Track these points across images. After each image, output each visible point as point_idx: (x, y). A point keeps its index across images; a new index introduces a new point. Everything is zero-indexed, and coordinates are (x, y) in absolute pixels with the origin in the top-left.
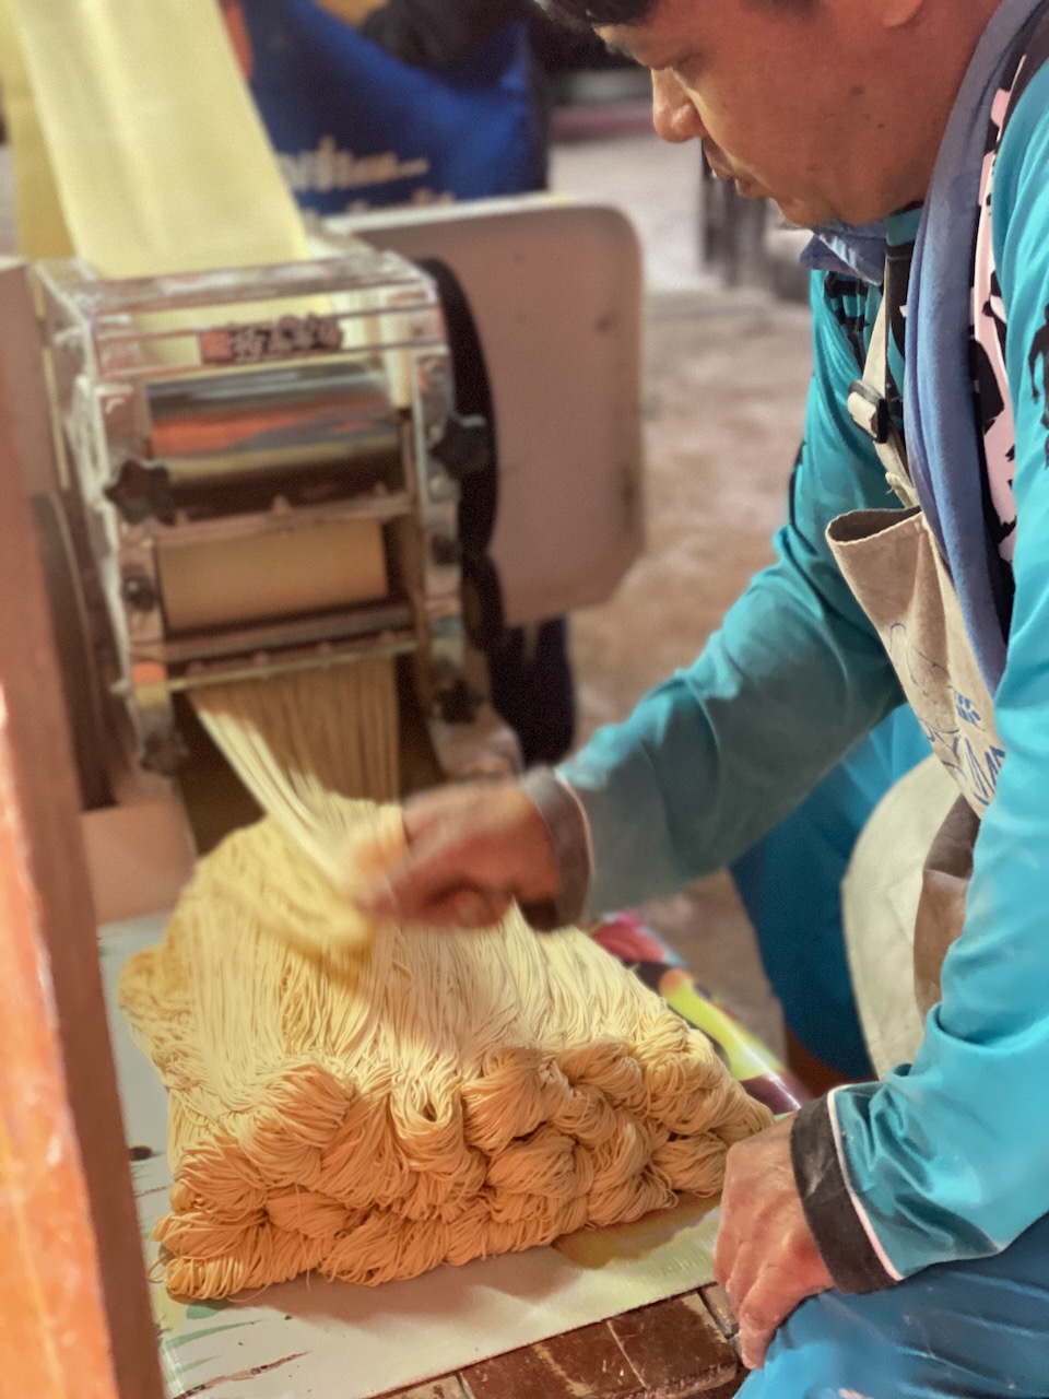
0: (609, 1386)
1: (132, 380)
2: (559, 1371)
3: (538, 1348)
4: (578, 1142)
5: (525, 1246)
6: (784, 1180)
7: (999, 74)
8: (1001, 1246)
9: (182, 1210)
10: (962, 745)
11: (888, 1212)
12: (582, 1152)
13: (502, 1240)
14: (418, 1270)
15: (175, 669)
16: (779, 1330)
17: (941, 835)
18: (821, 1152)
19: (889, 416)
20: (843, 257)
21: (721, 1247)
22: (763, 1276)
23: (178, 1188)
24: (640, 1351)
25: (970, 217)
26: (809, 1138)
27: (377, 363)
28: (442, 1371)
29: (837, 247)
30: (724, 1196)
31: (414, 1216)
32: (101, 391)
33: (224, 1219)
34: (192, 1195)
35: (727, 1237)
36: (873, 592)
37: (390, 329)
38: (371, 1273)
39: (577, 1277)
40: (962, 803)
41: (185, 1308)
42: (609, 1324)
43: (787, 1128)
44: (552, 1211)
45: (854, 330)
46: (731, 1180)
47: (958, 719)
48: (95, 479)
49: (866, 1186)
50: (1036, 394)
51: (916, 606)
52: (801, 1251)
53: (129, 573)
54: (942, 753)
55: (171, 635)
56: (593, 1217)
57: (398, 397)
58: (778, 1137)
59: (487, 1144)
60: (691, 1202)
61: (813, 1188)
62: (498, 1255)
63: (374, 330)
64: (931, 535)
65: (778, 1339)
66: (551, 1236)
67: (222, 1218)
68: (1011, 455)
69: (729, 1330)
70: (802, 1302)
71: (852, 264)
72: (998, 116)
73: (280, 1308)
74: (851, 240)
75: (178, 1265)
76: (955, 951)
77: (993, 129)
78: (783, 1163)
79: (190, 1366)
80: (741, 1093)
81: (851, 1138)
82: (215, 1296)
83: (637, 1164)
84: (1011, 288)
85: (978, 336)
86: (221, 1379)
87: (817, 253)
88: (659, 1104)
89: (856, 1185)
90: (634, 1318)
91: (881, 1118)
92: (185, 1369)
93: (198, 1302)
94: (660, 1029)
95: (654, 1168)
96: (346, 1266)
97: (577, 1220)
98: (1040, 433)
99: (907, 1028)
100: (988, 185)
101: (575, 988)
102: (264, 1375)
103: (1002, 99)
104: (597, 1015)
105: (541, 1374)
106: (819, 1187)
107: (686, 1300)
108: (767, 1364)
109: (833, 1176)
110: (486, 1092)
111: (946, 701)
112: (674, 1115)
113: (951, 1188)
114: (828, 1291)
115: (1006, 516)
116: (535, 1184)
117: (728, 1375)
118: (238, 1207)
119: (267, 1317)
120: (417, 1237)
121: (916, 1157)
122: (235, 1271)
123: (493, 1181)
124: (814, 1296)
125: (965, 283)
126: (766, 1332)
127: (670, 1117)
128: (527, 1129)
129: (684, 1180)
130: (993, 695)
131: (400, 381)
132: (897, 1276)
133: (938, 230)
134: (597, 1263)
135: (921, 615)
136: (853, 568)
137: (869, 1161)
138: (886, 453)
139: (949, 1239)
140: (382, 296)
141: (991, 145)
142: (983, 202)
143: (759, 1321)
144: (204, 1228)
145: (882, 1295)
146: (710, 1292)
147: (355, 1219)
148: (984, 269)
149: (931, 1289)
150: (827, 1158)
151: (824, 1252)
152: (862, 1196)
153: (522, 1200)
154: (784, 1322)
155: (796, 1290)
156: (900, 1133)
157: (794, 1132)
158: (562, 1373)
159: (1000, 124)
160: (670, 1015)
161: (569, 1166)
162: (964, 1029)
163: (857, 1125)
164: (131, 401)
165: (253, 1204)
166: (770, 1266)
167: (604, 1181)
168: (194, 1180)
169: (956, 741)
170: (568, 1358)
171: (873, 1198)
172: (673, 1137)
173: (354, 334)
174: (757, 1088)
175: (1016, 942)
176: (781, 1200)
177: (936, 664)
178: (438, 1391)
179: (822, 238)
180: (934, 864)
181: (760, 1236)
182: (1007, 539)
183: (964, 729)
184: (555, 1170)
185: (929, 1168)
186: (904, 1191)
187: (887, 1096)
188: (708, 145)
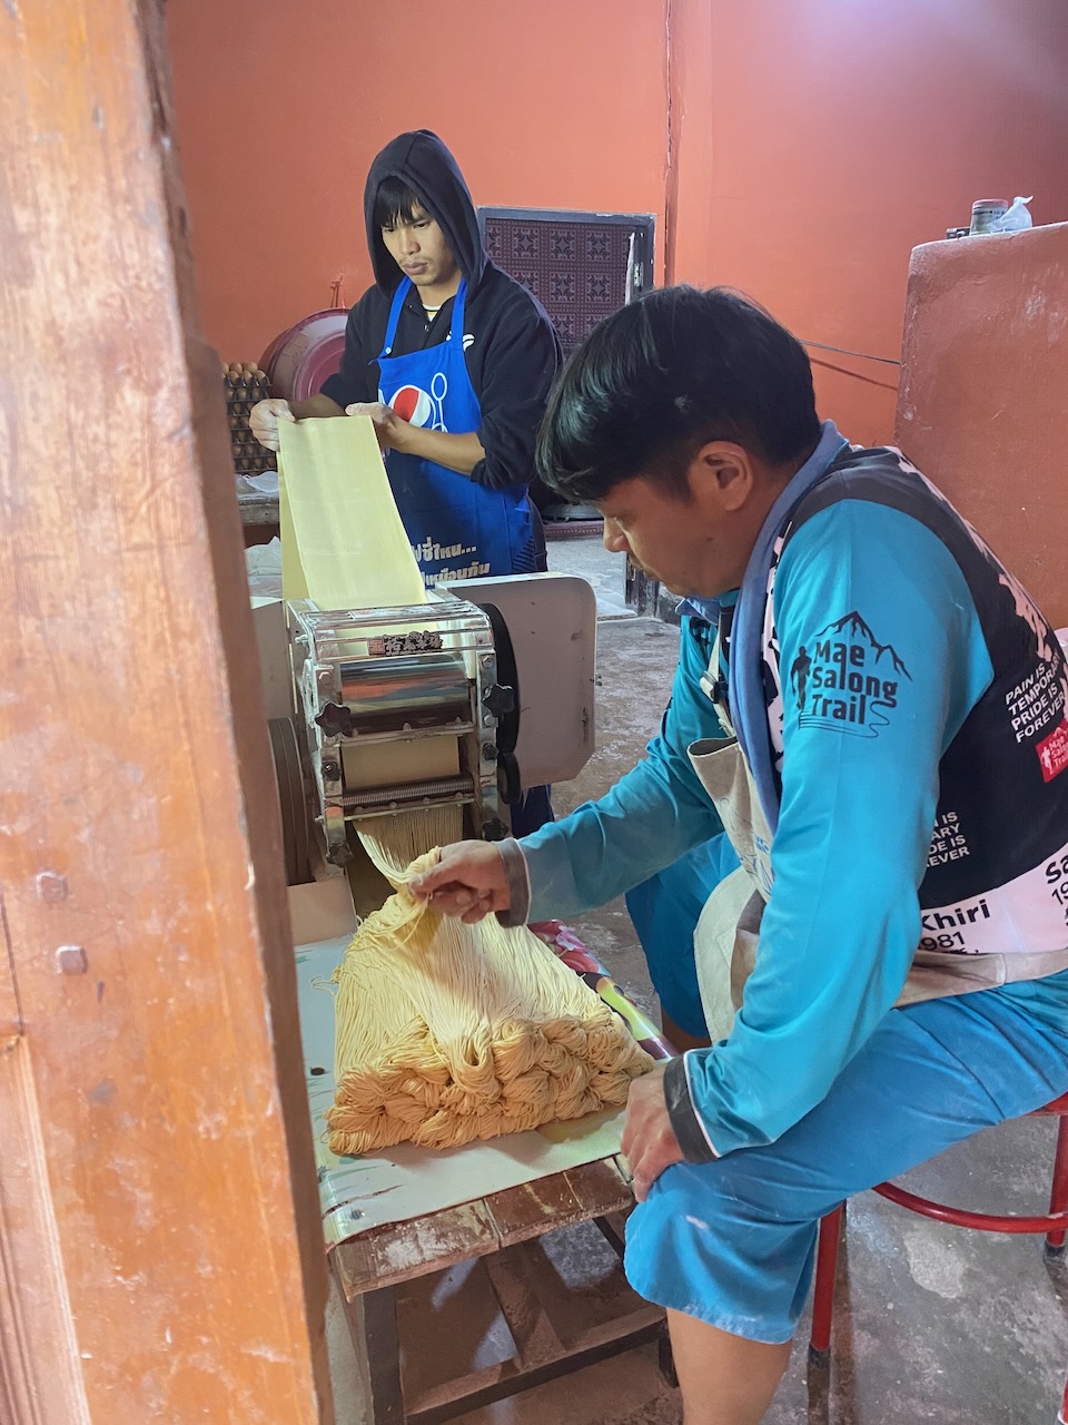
0: (563, 1208)
1: (332, 663)
2: (537, 1199)
3: (526, 1186)
4: (551, 1074)
5: (522, 1129)
6: (660, 1101)
7: (779, 528)
8: (773, 1141)
9: (340, 1104)
10: (758, 862)
11: (713, 1120)
12: (553, 1079)
13: (509, 1127)
14: (464, 1141)
15: (348, 811)
16: (655, 1183)
17: (745, 911)
18: (679, 1086)
19: (720, 690)
20: (698, 611)
21: (625, 1135)
22: (647, 1152)
23: (339, 1091)
24: (581, 1190)
25: (763, 598)
26: (673, 1077)
27: (460, 657)
28: (475, 1197)
29: (696, 605)
30: (628, 1107)
31: (462, 1112)
32: (317, 668)
33: (363, 1111)
34: (346, 1097)
35: (628, 1132)
36: (711, 782)
37: (465, 639)
38: (438, 1143)
39: (550, 1148)
40: (757, 892)
41: (339, 1157)
42: (565, 1174)
43: (661, 1072)
44: (536, 1111)
45: (703, 646)
46: (631, 1099)
47: (756, 849)
48: (312, 712)
49: (703, 1106)
50: (794, 691)
51: (734, 790)
52: (667, 1140)
53: (327, 760)
54: (746, 866)
55: (347, 792)
56: (558, 1115)
57: (469, 674)
58: (658, 1077)
59: (504, 1078)
60: (610, 1108)
61: (675, 1106)
62: (507, 1134)
63: (458, 640)
64: (743, 754)
65: (655, 1188)
66: (535, 1124)
67: (360, 1110)
68: (781, 718)
69: (628, 1179)
70: (668, 1167)
71: (703, 614)
72: (778, 550)
73: (391, 1160)
74: (703, 603)
75: (336, 1134)
76: (750, 981)
77: (775, 556)
78: (660, 1092)
79: (341, 1190)
80: (639, 1049)
81: (696, 1079)
82: (355, 1152)
83: (582, 1087)
84: (782, 635)
85: (765, 658)
86: (357, 1198)
87: (687, 608)
88: (595, 1055)
89: (697, 1105)
90: (578, 1171)
91: (711, 1069)
92: (337, 1192)
93: (346, 1155)
94: (597, 1013)
95: (591, 1089)
96: (425, 1138)
97: (550, 1116)
98: (796, 711)
99: (727, 1013)
100: (772, 584)
101: (551, 987)
102: (379, 1196)
103: (780, 542)
104: (563, 1002)
105: (527, 1200)
106: (678, 1105)
107: (606, 1161)
108: (648, 1200)
109: (685, 1099)
110: (505, 1049)
111: (750, 840)
112: (603, 1062)
113: (747, 1109)
114: (680, 1162)
115: (779, 749)
116: (526, 1097)
117: (627, 1204)
118: (372, 1104)
119: (382, 1165)
120: (464, 1123)
121: (729, 1091)
122: (368, 1139)
123: (505, 1095)
124: (674, 1165)
125: (759, 629)
126: (648, 1184)
127: (601, 1063)
128: (526, 1069)
129: (606, 1096)
130: (773, 834)
131: (470, 665)
132: (718, 1155)
133: (746, 603)
134: (560, 1141)
135: (738, 794)
136: (701, 771)
137: (704, 1092)
138: (718, 708)
139: (746, 1136)
140: (462, 623)
141: (774, 564)
142: (769, 592)
143: (644, 1177)
144: (352, 1115)
145: (710, 1166)
146: (618, 1157)
147: (431, 1113)
148: (769, 626)
149: (735, 1163)
150: (683, 1091)
151: (680, 1141)
152: (699, 1110)
153: (520, 1105)
154: (658, 1179)
155: (664, 1162)
156: (721, 1078)
157: (665, 1075)
158: (539, 1201)
159: (779, 554)
160: (602, 1004)
161: (546, 1087)
162: (754, 1023)
163: (699, 1072)
164: (332, 673)
165: (378, 1103)
166: (651, 1148)
167: (564, 1096)
168: (349, 1089)
169: (755, 860)
170: (542, 1192)
171: (706, 1112)
172: (601, 1073)
173: (448, 642)
174: (647, 1045)
175: (782, 978)
176: (659, 1111)
177: (745, 819)
178: (472, 1208)
179: (688, 601)
180: (742, 927)
181: (646, 1131)
182: (779, 761)
183: (759, 854)
184: (539, 1089)
185: (735, 1096)
186: (723, 1109)
187: (715, 1057)
188: (630, 555)
